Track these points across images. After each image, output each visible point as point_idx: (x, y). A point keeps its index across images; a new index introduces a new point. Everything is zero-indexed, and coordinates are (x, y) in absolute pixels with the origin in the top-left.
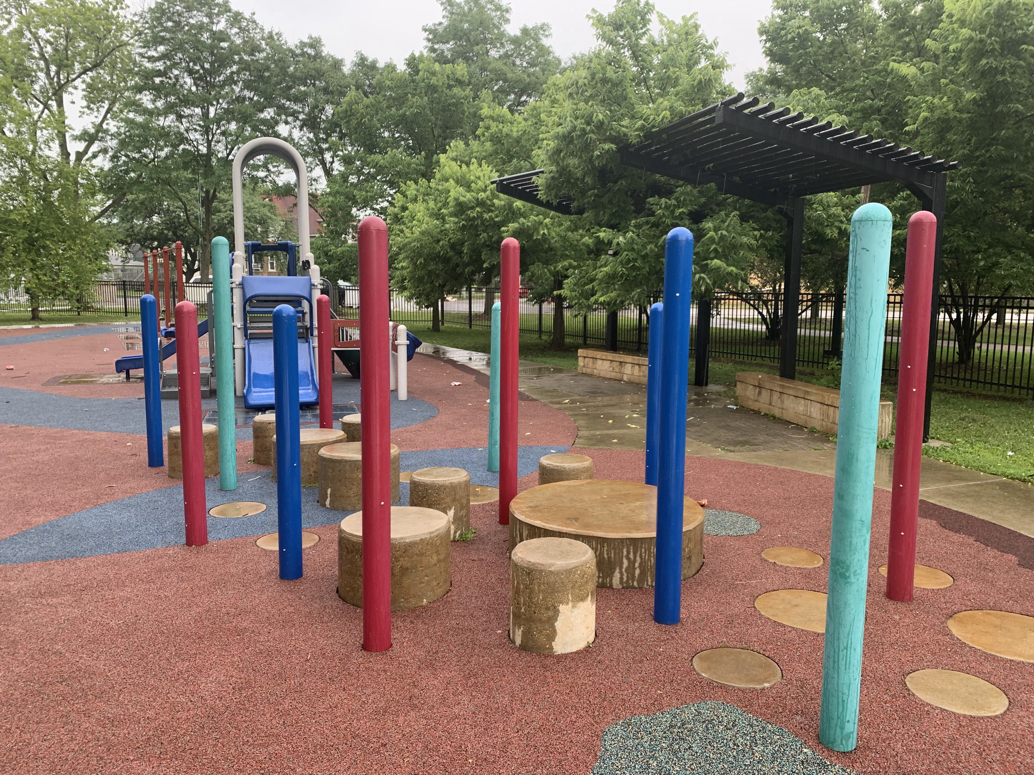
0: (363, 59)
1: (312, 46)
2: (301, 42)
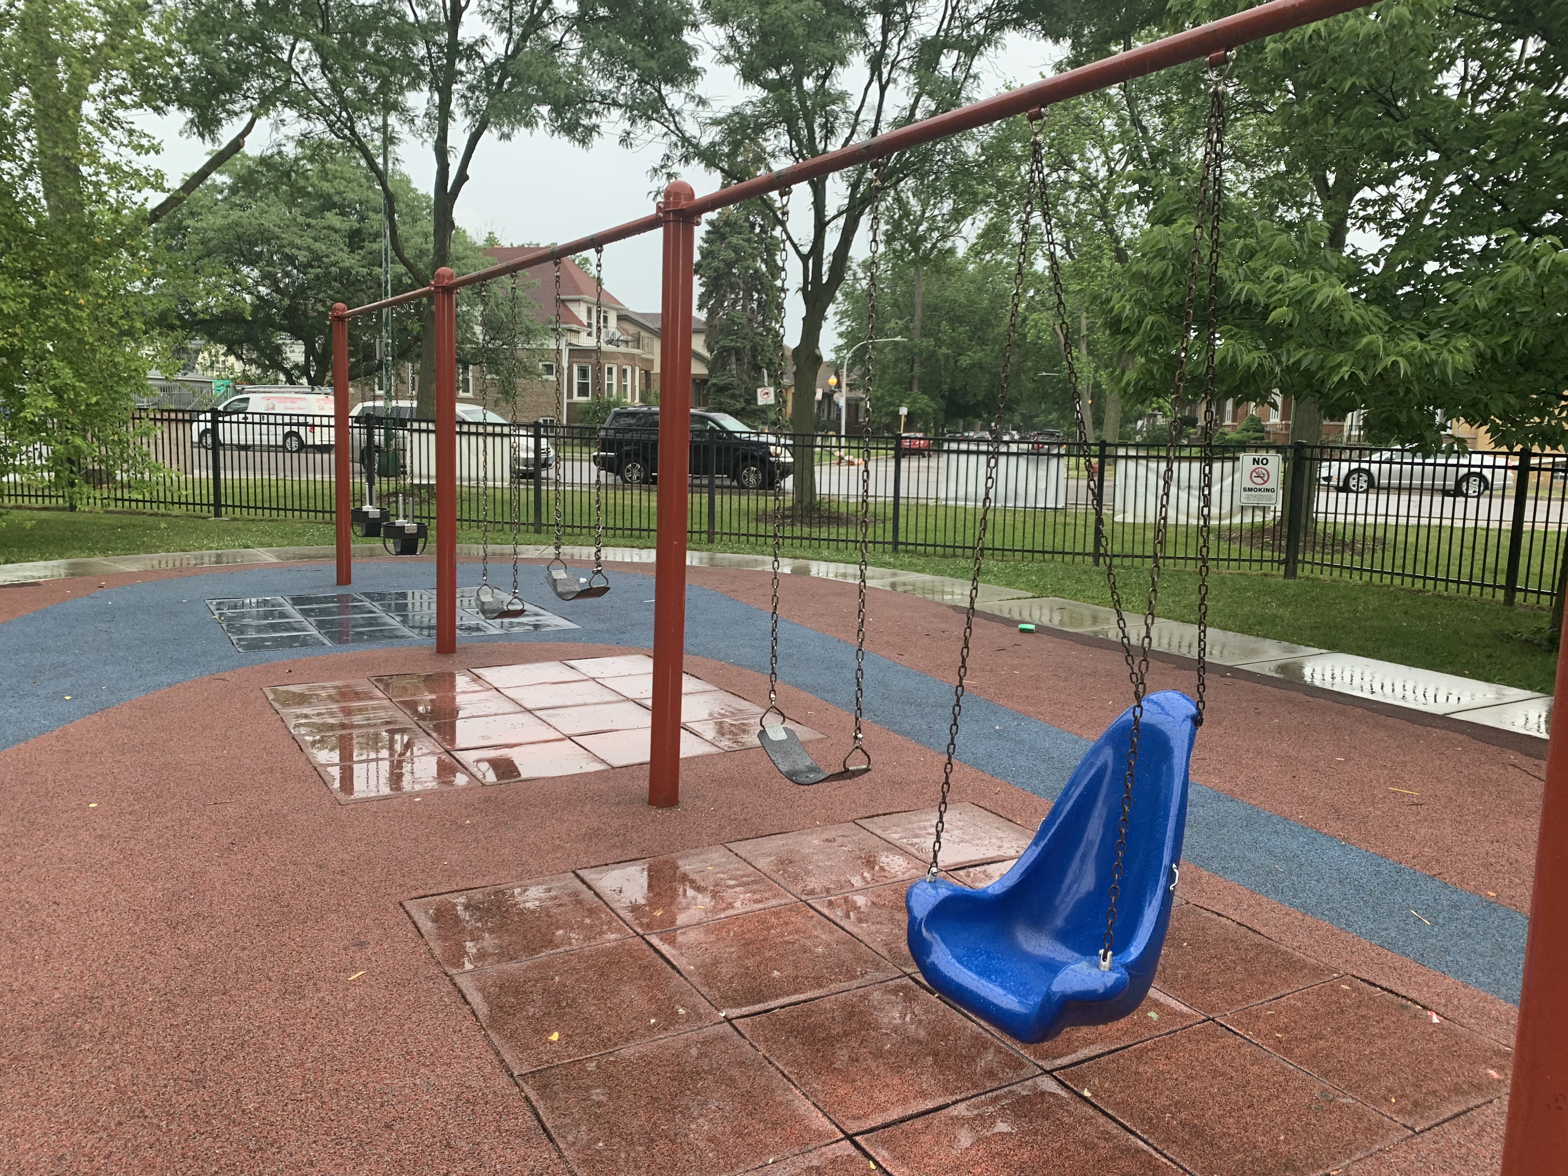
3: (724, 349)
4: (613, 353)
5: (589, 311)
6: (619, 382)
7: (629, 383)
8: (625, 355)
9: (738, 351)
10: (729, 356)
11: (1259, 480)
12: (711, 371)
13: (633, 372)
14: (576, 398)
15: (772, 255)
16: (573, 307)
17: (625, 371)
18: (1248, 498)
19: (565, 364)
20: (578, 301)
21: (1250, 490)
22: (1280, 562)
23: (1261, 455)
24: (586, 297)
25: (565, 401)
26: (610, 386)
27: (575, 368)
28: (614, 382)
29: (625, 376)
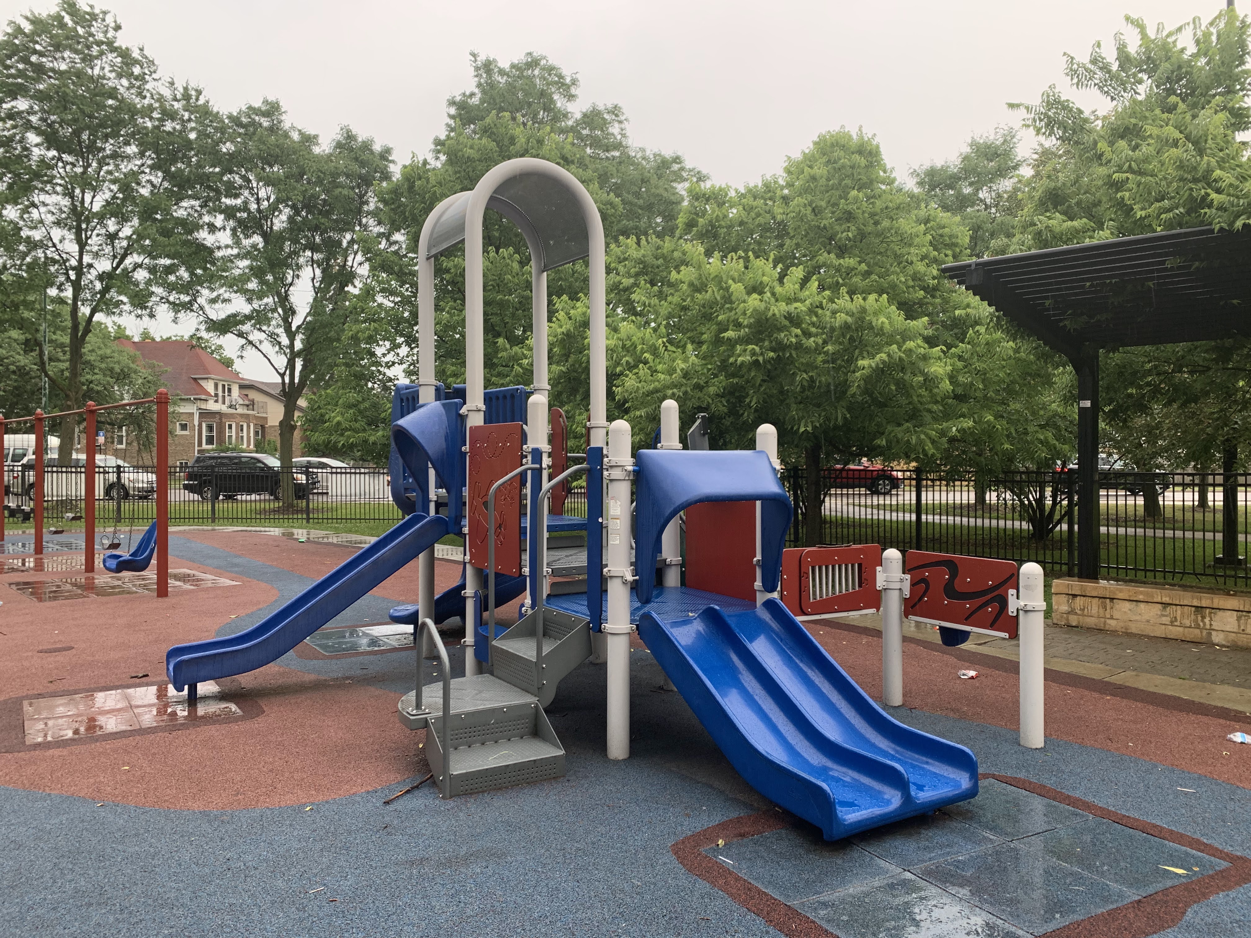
0: (350, 137)
1: (266, 114)
2: (250, 108)
4: (232, 414)
5: (216, 386)
6: (237, 433)
7: (245, 434)
8: (242, 415)
13: (249, 427)
14: (204, 446)
16: (203, 383)
17: (242, 426)
19: (196, 423)
20: (207, 378)
24: (213, 376)
25: (196, 448)
26: (230, 437)
27: (204, 426)
28: (234, 434)
29: (242, 430)
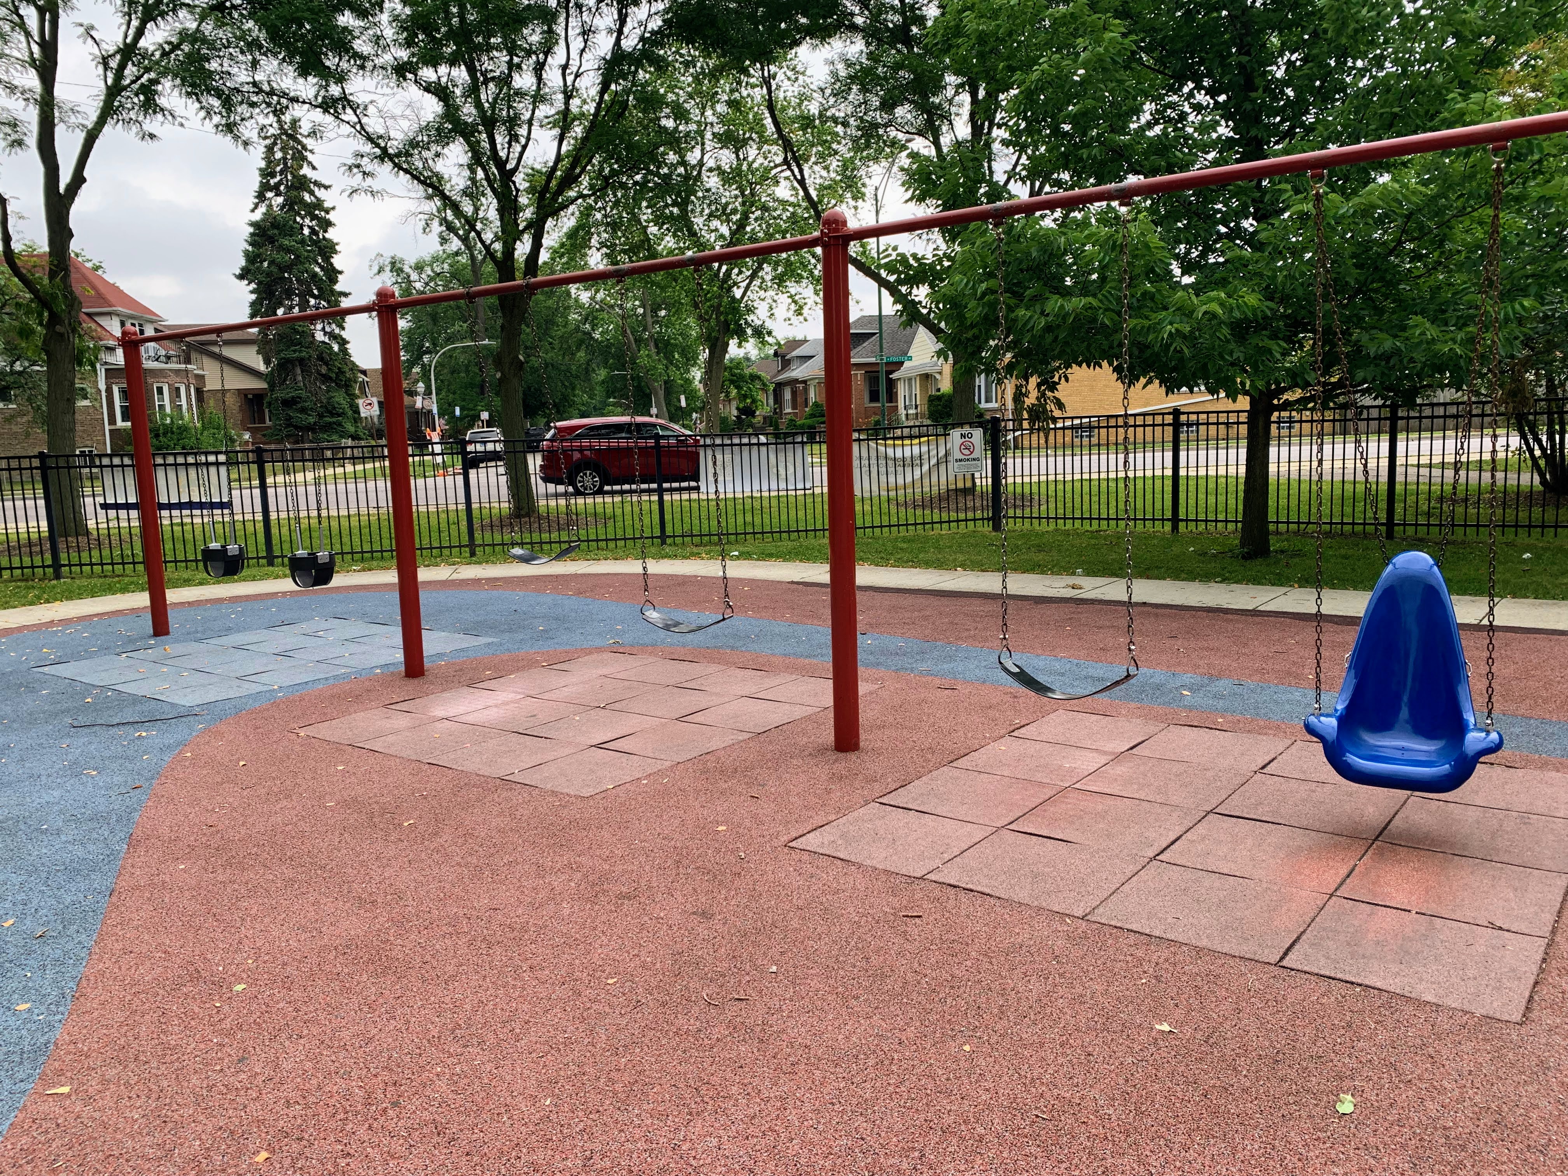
3: (288, 361)
4: (161, 370)
5: (122, 324)
6: (172, 401)
7: (184, 402)
8: (177, 372)
9: (301, 361)
10: (294, 367)
11: (967, 452)
12: (272, 386)
13: (188, 390)
14: (120, 424)
15: (327, 259)
16: (104, 321)
17: (178, 390)
18: (959, 468)
19: (102, 386)
20: (109, 314)
21: (961, 460)
22: (988, 519)
23: (966, 429)
24: (119, 309)
25: (107, 427)
26: (162, 407)
27: (115, 390)
28: (167, 402)
29: (178, 396)
